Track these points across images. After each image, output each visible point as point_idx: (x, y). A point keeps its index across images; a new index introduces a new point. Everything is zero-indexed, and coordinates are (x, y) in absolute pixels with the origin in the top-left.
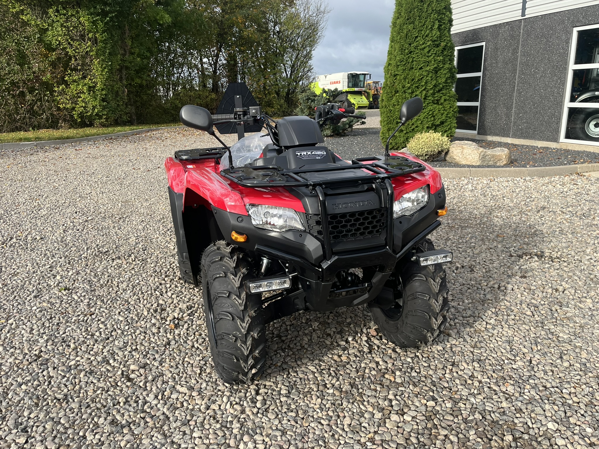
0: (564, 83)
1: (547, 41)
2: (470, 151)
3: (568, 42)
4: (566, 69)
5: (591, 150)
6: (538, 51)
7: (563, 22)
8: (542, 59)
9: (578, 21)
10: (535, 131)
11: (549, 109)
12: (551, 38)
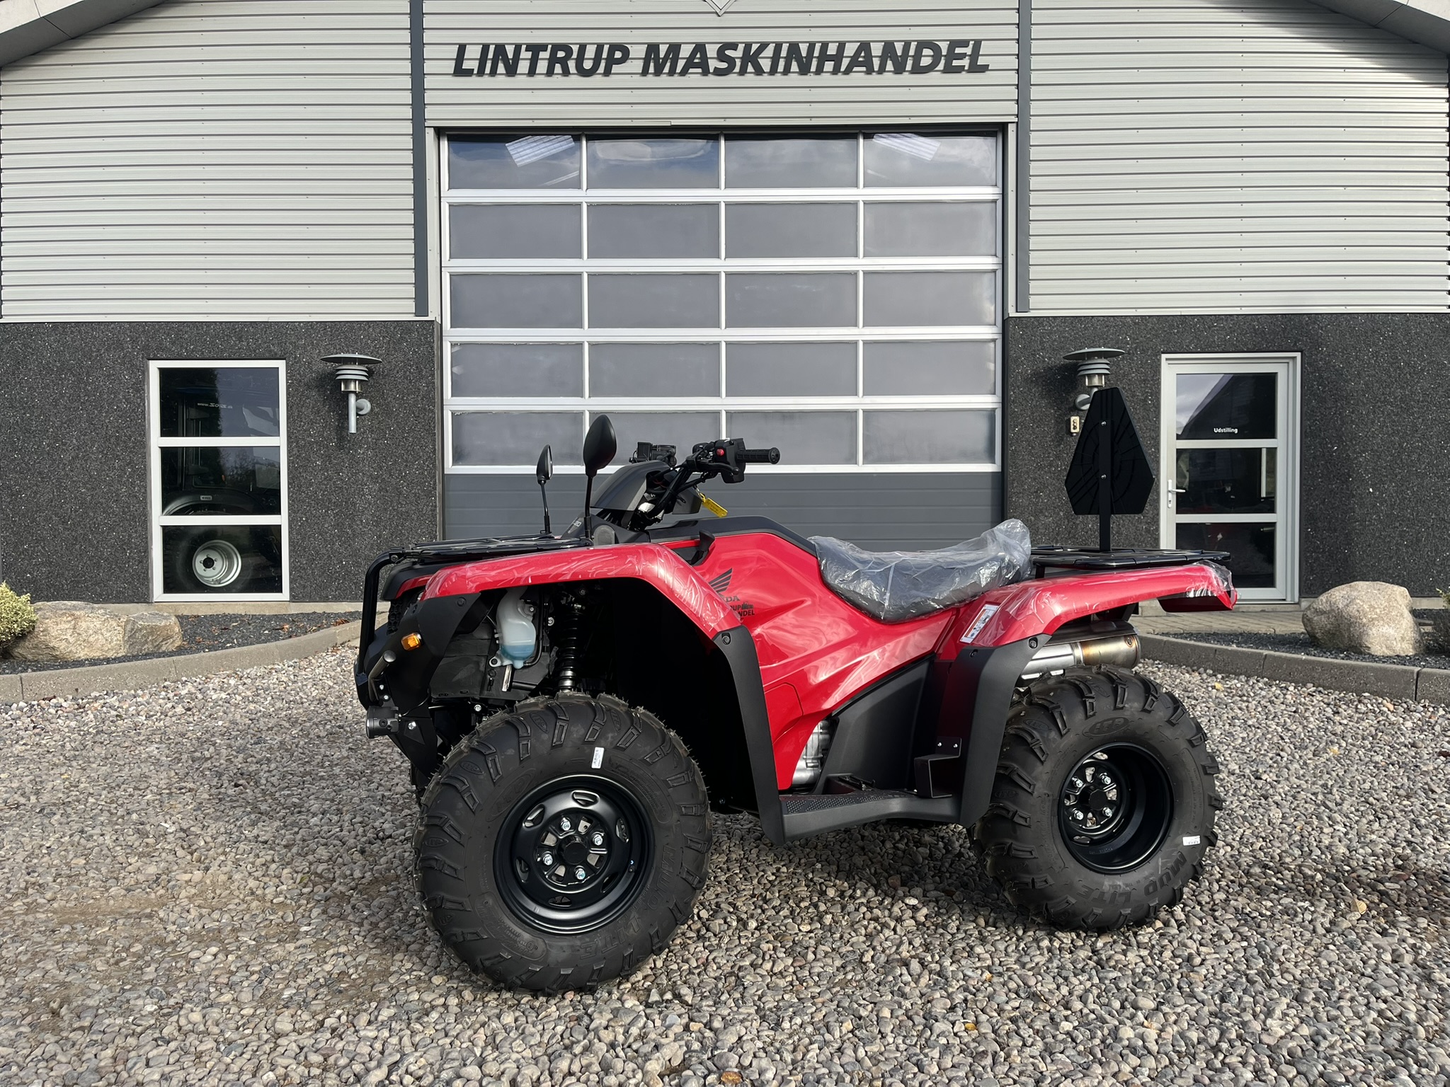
0: (144, 475)
1: (80, 381)
2: (98, 624)
3: (140, 387)
4: (143, 445)
5: (240, 610)
6: (56, 401)
7: (120, 345)
8: (70, 420)
9: (159, 349)
10: (78, 582)
11: (111, 529)
12: (88, 375)
